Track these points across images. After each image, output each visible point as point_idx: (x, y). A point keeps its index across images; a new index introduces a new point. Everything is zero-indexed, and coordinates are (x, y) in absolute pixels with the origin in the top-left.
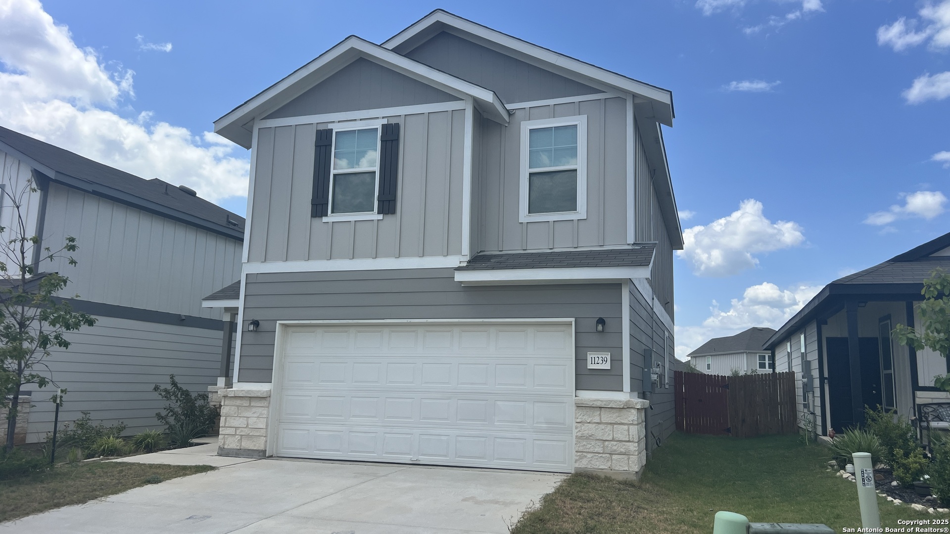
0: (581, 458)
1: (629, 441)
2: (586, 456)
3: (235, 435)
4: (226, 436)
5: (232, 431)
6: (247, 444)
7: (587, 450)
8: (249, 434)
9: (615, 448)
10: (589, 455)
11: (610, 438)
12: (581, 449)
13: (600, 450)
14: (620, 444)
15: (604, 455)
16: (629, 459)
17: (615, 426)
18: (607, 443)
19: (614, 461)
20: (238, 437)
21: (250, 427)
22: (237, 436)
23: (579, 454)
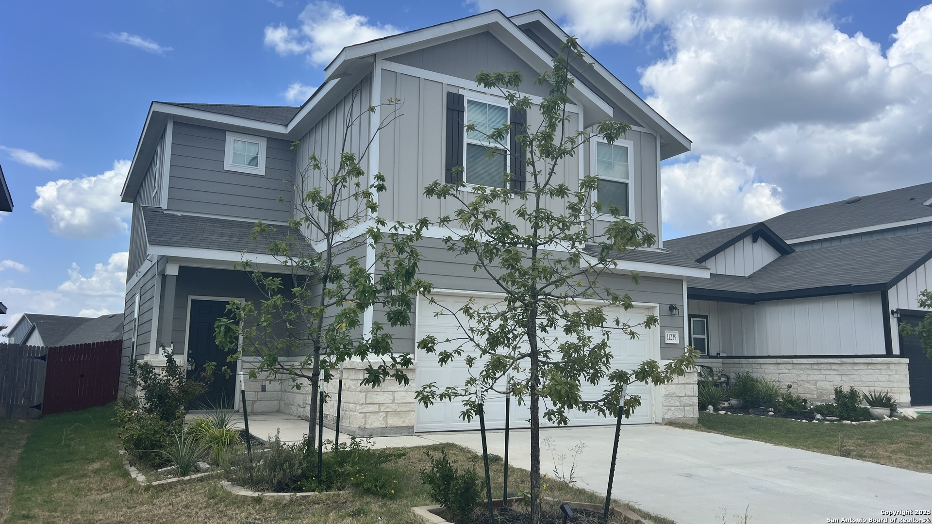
0: (668, 410)
1: (693, 396)
2: (670, 409)
3: (380, 412)
4: (368, 414)
5: (375, 408)
6: (393, 421)
7: (671, 405)
8: (396, 409)
9: (686, 402)
10: (673, 408)
11: (683, 395)
12: (668, 404)
13: (678, 404)
14: (689, 398)
15: (680, 408)
16: (693, 409)
17: (686, 386)
18: (682, 398)
19: (686, 411)
20: (383, 415)
21: (396, 402)
22: (381, 414)
23: (667, 408)
